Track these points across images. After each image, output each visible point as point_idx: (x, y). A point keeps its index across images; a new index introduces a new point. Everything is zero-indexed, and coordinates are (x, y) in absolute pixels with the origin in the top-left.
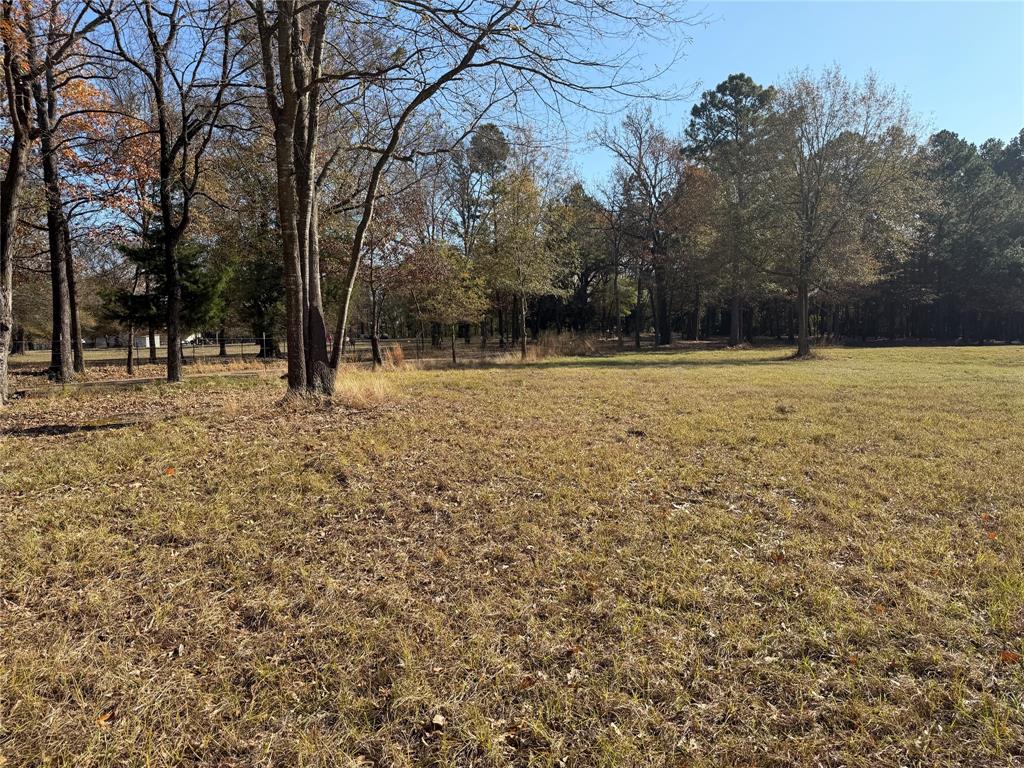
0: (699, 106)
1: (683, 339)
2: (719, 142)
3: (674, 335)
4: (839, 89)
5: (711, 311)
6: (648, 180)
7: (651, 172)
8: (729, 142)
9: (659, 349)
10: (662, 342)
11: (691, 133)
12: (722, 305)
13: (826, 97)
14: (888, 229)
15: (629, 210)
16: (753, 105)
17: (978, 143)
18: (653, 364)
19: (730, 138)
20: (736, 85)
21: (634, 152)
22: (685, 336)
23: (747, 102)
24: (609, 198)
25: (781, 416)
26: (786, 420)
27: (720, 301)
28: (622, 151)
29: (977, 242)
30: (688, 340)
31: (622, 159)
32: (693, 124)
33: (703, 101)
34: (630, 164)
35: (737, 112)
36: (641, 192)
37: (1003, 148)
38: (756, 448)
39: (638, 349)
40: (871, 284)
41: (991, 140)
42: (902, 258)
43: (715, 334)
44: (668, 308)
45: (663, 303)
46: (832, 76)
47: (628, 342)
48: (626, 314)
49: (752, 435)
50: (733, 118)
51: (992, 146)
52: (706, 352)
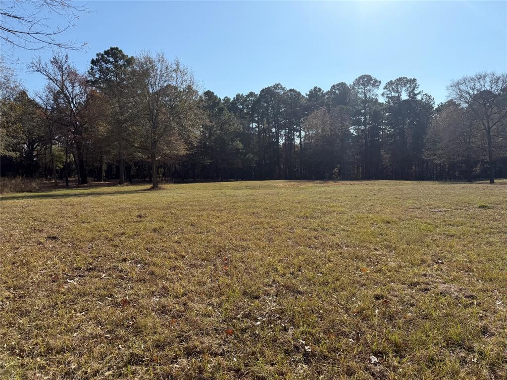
0: (95, 60)
1: (95, 181)
2: (107, 80)
3: (89, 179)
4: (164, 64)
5: (110, 166)
6: (68, 95)
7: (70, 89)
8: (112, 81)
9: (80, 187)
10: (82, 182)
11: (91, 73)
12: (115, 163)
13: (158, 66)
14: (188, 131)
15: (58, 109)
16: (124, 65)
17: (222, 98)
18: (75, 195)
19: (113, 79)
20: (114, 52)
21: (59, 78)
22: (96, 179)
23: (121, 62)
24: (44, 102)
25: (139, 219)
26: (141, 221)
27: (114, 161)
28: (51, 77)
29: (224, 139)
30: (97, 181)
31: (51, 81)
32: (92, 69)
33: (97, 57)
34: (57, 84)
35: (116, 66)
36: (65, 101)
37: (231, 101)
38: (123, 239)
39: (67, 187)
40: (184, 155)
41: (226, 97)
42: (195, 144)
43: (112, 178)
44: (85, 164)
45: (81, 162)
46: (161, 57)
47: (61, 182)
48: (59, 167)
49: (122, 231)
50: (114, 69)
51: (227, 100)
52: (107, 188)
